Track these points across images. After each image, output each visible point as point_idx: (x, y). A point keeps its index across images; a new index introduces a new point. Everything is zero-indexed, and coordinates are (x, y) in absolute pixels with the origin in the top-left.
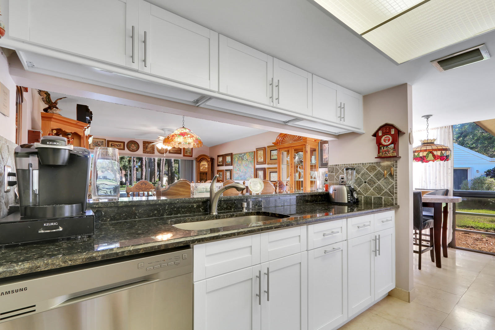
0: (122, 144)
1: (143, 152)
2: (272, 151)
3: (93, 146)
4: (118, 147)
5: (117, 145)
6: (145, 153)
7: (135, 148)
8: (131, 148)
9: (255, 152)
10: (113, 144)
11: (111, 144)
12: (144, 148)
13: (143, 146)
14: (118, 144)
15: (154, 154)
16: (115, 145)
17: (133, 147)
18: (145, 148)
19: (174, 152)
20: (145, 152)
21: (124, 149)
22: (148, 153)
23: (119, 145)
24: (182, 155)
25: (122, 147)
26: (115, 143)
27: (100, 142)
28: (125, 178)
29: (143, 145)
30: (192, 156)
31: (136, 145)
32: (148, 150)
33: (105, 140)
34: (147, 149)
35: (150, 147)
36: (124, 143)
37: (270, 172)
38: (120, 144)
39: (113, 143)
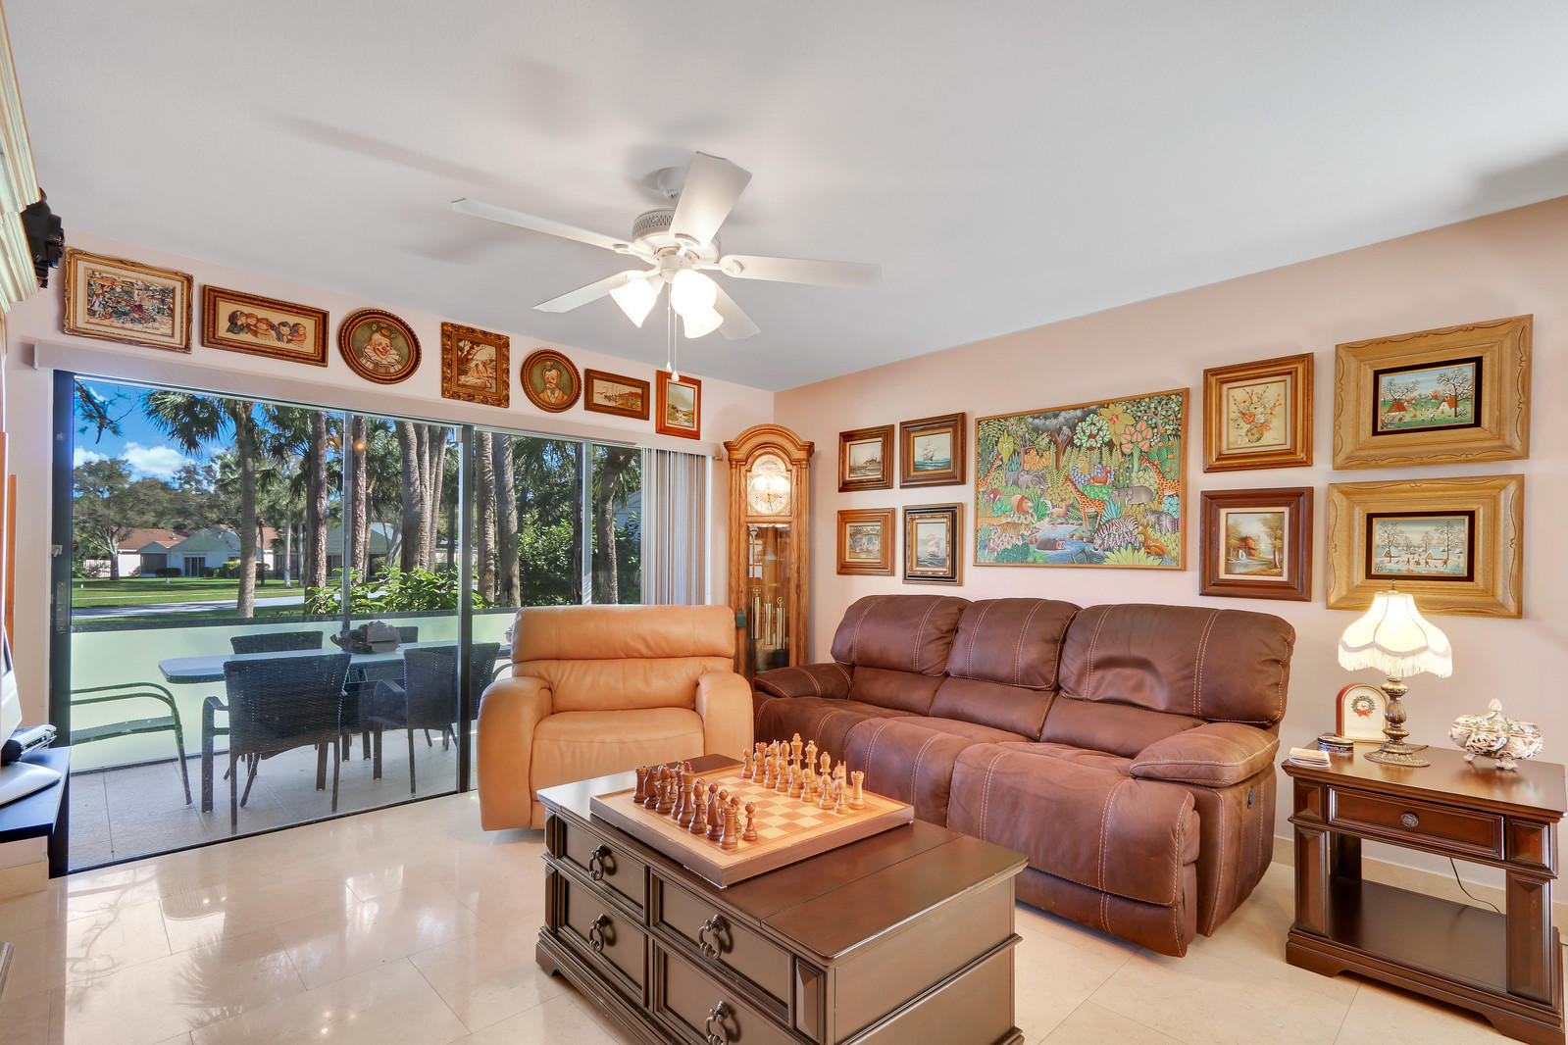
0: (309, 325)
1: (445, 392)
2: (1384, 379)
3: (92, 312)
4: (279, 339)
5: (272, 326)
6: (456, 396)
7: (393, 356)
8: (369, 358)
9: (1185, 393)
10: (248, 316)
11: (233, 318)
12: (446, 364)
13: (445, 350)
14: (283, 324)
15: (507, 406)
16: (264, 327)
17: (382, 350)
18: (455, 364)
19: (612, 404)
20: (452, 388)
21: (322, 359)
22: (471, 398)
23: (285, 330)
24: (651, 425)
25: (308, 346)
26: (261, 313)
27: (147, 288)
28: (275, 553)
29: (444, 345)
30: (696, 436)
31: (401, 342)
32: (470, 379)
33: (189, 280)
34: (465, 373)
35: (484, 364)
36: (322, 318)
37: (1370, 517)
38: (292, 319)
39: (247, 309)
